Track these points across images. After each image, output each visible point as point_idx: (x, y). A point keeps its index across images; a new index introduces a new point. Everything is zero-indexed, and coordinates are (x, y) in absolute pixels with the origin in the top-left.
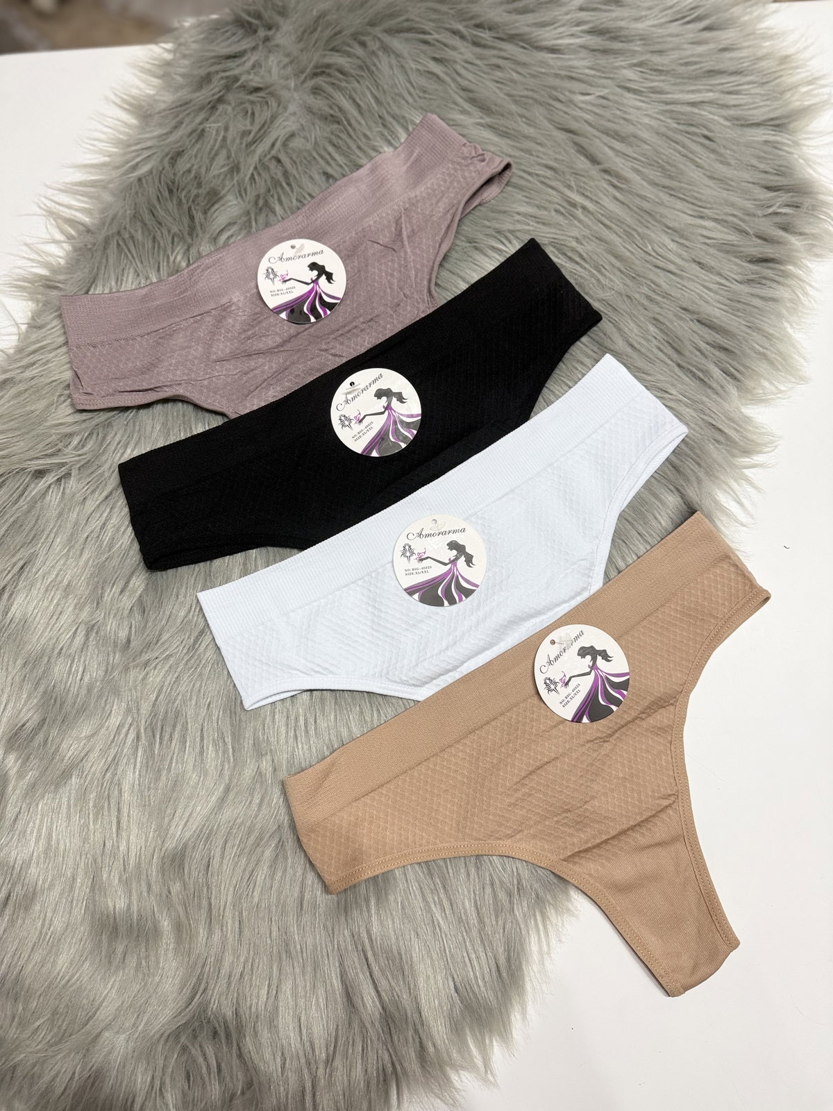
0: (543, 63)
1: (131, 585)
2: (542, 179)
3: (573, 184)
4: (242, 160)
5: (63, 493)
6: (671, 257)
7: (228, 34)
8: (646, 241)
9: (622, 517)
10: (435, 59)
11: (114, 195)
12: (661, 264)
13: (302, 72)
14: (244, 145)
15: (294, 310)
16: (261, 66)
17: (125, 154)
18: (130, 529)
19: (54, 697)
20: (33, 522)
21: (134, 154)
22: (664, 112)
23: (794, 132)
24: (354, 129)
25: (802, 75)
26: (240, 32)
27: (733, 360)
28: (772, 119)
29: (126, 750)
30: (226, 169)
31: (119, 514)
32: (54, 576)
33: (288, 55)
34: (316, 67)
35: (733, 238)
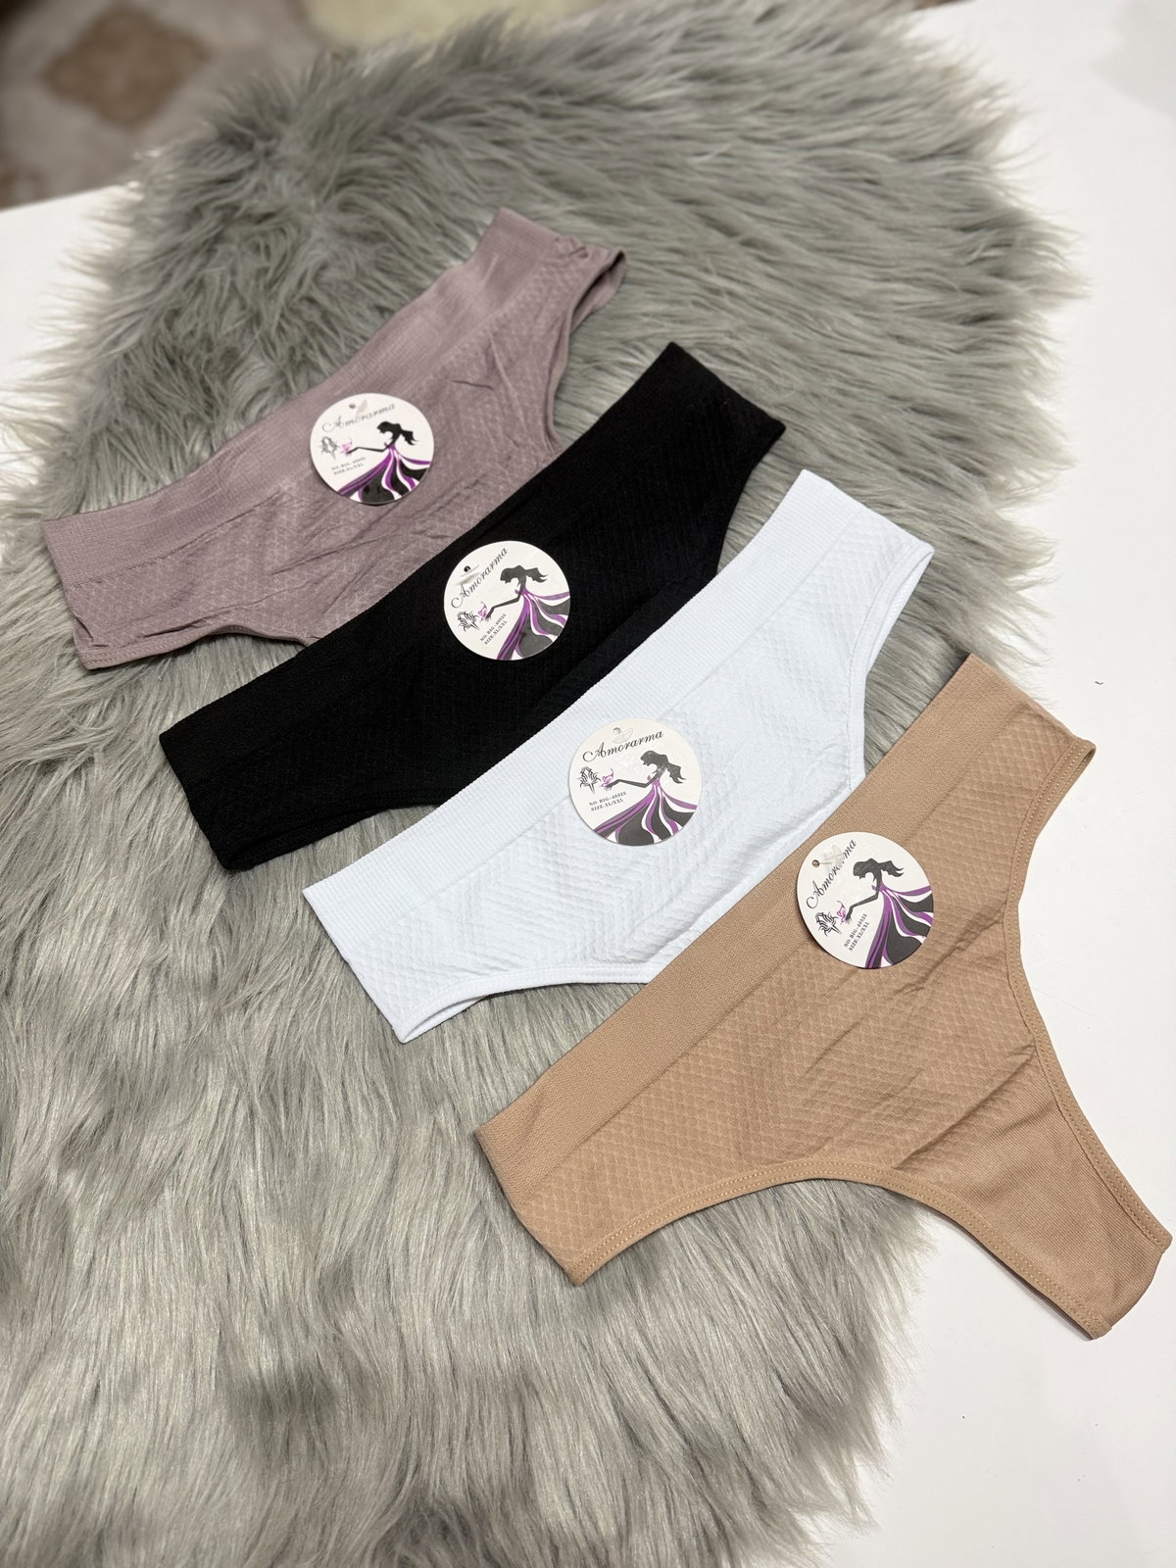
0: (640, 125)
1: (206, 897)
2: (669, 267)
3: (710, 266)
4: (262, 306)
5: (86, 789)
6: (858, 334)
7: (215, 154)
8: (823, 321)
9: (871, 681)
10: (498, 143)
11: (91, 381)
12: (848, 347)
13: (323, 185)
14: (261, 288)
15: (370, 488)
16: (265, 188)
17: (99, 328)
18: (191, 820)
19: (119, 1078)
20: (49, 837)
21: (111, 326)
22: (808, 160)
23: (980, 157)
24: (406, 245)
25: (972, 86)
26: (230, 151)
27: (971, 449)
28: (949, 146)
29: (237, 1135)
30: (243, 322)
31: (173, 801)
32: (91, 907)
33: (299, 168)
34: (341, 175)
35: (934, 298)
